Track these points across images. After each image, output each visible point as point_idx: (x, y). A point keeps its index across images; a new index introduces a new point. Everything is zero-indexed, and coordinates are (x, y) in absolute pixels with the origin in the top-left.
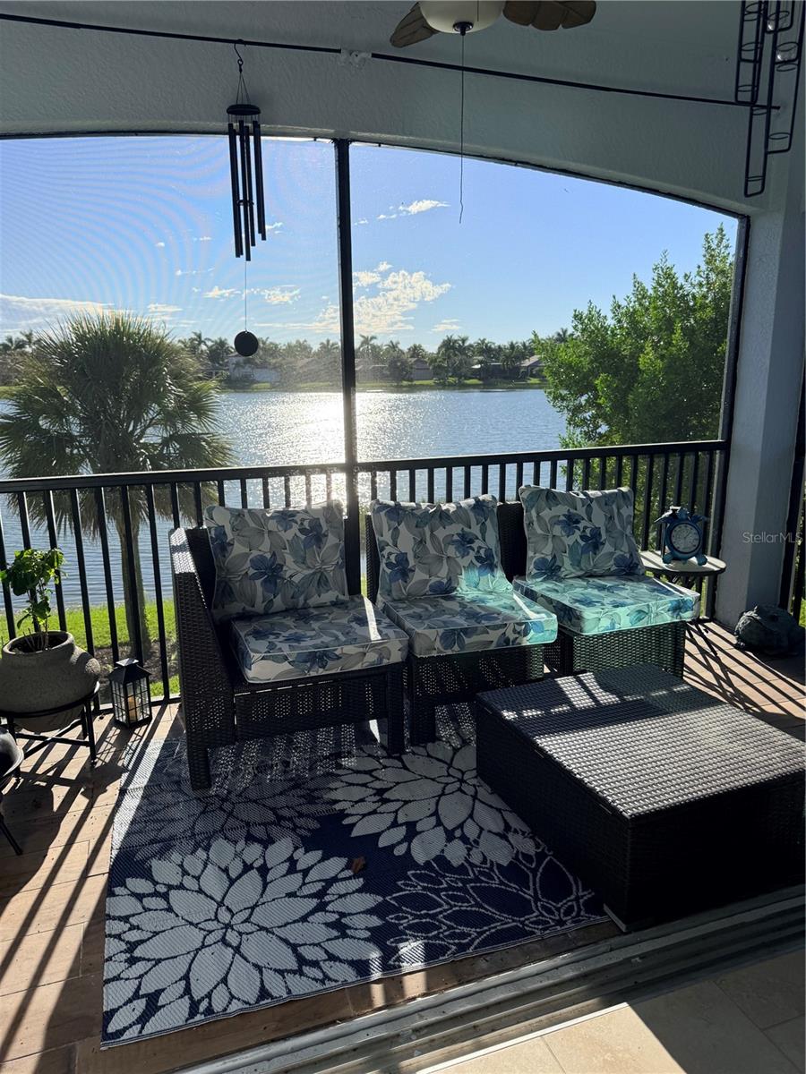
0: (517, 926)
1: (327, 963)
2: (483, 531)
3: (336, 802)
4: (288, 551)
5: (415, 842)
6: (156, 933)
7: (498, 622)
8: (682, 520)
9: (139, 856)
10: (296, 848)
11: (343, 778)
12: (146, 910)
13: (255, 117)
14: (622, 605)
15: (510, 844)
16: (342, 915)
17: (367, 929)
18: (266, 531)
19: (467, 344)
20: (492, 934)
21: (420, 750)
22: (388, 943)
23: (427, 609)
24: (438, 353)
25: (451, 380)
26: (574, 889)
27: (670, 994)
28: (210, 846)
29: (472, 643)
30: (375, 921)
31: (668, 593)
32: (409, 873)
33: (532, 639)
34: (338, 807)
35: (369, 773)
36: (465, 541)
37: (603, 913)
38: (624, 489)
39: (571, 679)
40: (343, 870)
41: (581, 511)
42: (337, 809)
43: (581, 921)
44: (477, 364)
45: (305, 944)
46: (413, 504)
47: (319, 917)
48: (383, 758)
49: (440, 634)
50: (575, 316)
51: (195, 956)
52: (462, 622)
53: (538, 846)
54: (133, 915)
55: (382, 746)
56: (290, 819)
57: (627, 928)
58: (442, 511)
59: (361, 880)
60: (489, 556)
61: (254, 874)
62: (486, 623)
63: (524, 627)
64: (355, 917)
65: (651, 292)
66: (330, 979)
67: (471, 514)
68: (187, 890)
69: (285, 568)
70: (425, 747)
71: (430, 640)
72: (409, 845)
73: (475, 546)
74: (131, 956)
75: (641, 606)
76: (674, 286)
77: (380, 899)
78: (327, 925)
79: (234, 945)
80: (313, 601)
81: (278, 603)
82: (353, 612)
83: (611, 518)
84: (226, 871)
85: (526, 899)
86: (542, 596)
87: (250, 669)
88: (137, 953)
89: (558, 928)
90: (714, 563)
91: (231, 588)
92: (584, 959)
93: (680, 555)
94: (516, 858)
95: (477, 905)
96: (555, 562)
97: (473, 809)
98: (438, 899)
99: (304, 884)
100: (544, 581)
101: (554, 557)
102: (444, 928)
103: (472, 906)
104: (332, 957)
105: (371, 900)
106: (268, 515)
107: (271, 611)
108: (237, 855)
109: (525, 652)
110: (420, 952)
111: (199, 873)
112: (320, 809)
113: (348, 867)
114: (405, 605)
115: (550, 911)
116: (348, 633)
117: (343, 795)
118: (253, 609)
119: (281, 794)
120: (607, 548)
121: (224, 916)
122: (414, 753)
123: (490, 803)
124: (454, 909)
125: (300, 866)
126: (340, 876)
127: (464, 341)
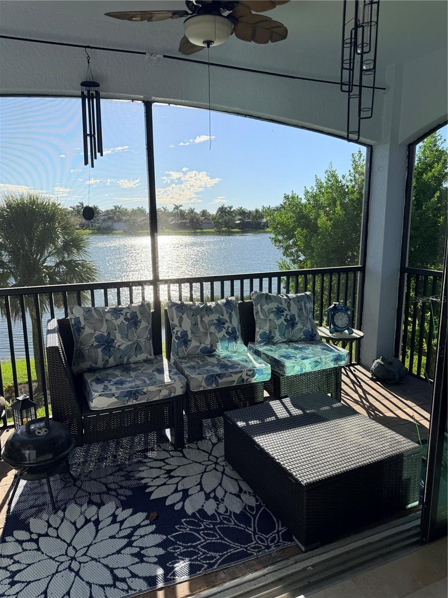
0: (243, 550)
1: (130, 579)
2: (230, 318)
3: (143, 478)
4: (117, 331)
5: (187, 501)
6: (29, 565)
7: (238, 370)
8: (340, 310)
9: (22, 517)
10: (117, 508)
11: (148, 464)
12: (24, 550)
13: (96, 88)
14: (307, 358)
15: (242, 500)
16: (142, 548)
17: (156, 556)
18: (104, 320)
19: (232, 210)
20: (228, 556)
21: (193, 445)
22: (168, 565)
23: (198, 363)
24: (217, 214)
25: (224, 229)
26: (277, 526)
27: (327, 589)
28: (66, 509)
29: (223, 382)
30: (161, 551)
31: (331, 351)
32: (182, 520)
33: (257, 379)
34: (143, 482)
35: (163, 460)
36: (220, 324)
37: (293, 540)
38: (308, 293)
39: (278, 402)
40: (144, 520)
41: (285, 306)
42: (143, 483)
43: (279, 546)
44: (238, 220)
45: (119, 568)
46: (191, 303)
47: (128, 550)
48: (171, 451)
49: (205, 378)
50: (285, 197)
51: (52, 578)
52: (217, 370)
53: (257, 501)
54: (16, 554)
55: (172, 444)
56: (115, 490)
57: (305, 549)
58: (207, 307)
59: (154, 526)
60: (234, 331)
61: (91, 524)
62: (230, 370)
63: (252, 372)
64: (149, 549)
65: (325, 184)
66: (132, 589)
67: (224, 308)
68: (50, 536)
69: (115, 341)
70: (196, 444)
71: (199, 381)
72: (184, 503)
73: (226, 326)
74: (13, 580)
75: (316, 358)
76: (337, 182)
77: (164, 537)
78: (132, 555)
79: (76, 570)
80: (133, 360)
81: (112, 361)
82: (155, 366)
83: (301, 309)
84: (74, 524)
85: (249, 533)
86: (264, 353)
87: (92, 402)
88: (16, 578)
89: (267, 550)
90: (357, 333)
91: (83, 354)
92: (280, 569)
93: (339, 329)
94: (245, 509)
95: (221, 538)
96: (271, 334)
97: (222, 480)
98: (198, 536)
99: (120, 530)
100: (265, 345)
101: (270, 331)
102: (201, 553)
103: (217, 539)
104: (134, 575)
105: (159, 538)
106: (106, 310)
107: (107, 366)
108: (82, 513)
109: (253, 386)
110: (186, 570)
111: (58, 526)
112: (133, 483)
113: (147, 518)
114: (186, 361)
115: (262, 541)
116: (151, 379)
117: (147, 474)
118: (96, 366)
119: (111, 475)
120: (299, 326)
121: (71, 552)
122: (190, 448)
123: (231, 476)
124: (207, 542)
125: (118, 519)
126: (142, 524)
127: (230, 208)
